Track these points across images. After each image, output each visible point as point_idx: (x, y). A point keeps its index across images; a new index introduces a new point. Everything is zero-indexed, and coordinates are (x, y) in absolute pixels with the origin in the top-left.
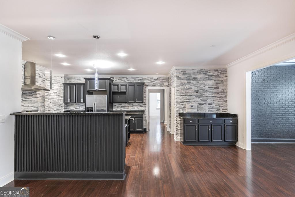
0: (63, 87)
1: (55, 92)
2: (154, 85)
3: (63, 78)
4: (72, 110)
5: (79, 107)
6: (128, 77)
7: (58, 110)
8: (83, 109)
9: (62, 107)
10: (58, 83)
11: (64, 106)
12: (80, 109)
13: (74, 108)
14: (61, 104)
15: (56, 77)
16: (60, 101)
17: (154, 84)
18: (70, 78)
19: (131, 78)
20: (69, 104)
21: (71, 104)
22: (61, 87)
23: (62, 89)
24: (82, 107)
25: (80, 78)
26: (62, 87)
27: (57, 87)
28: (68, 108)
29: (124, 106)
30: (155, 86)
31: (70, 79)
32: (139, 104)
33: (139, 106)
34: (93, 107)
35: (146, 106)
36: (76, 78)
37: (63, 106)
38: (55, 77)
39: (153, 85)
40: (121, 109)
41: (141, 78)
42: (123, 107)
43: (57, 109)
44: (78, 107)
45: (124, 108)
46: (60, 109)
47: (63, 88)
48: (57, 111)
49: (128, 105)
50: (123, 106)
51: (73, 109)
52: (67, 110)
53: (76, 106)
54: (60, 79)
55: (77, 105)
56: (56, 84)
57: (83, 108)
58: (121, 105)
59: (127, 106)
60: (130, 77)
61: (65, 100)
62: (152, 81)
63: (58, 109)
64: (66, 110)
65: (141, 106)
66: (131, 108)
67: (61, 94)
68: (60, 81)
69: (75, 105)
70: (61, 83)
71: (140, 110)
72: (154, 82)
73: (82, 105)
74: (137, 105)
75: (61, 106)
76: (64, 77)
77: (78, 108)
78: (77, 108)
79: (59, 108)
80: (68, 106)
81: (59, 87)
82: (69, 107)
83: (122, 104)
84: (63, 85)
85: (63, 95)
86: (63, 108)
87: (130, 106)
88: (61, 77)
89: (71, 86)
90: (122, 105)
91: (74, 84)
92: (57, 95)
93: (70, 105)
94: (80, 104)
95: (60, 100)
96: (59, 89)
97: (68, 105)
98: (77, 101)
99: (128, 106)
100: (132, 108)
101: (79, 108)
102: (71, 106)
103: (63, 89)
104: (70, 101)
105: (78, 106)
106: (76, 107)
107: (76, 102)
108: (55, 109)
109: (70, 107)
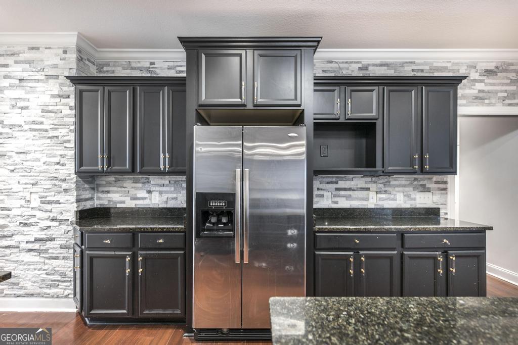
0: (72, 96)
1: (34, 122)
2: (481, 95)
3: (73, 56)
4: (119, 206)
5: (149, 192)
6: (365, 62)
7: (49, 207)
8: (166, 202)
9: (66, 190)
10: (49, 77)
11: (78, 188)
12: (153, 202)
13: (123, 199)
14: (64, 180)
15: (38, 49)
16: (58, 163)
17: (480, 91)
18: (108, 65)
19: (381, 65)
20: (103, 180)
21: (112, 179)
22: (60, 96)
23: (67, 110)
24: (161, 193)
25: (152, 64)
26: (68, 97)
27: (46, 99)
28: (100, 195)
29: (350, 189)
30: (487, 101)
31: (105, 69)
32: (415, 179)
33: (415, 188)
34: (234, 195)
35: (445, 189)
36: (134, 65)
37: (74, 186)
38: (33, 48)
39: (477, 98)
40: (336, 203)
41: (425, 64)
42: (342, 193)
43: (42, 202)
44: (142, 194)
45: (348, 197)
46: (58, 202)
47: (72, 101)
48: (46, 211)
49: (366, 182)
50: (345, 189)
51: (124, 202)
52: (96, 203)
53: (136, 188)
54: (57, 61)
55: (140, 185)
56: (38, 81)
57: (165, 197)
58: (335, 186)
59: (362, 189)
60: (378, 62)
61: (80, 160)
62: (475, 81)
63: (49, 203)
64: (88, 205)
65: (425, 189)
66: (380, 196)
67: (63, 131)
68: (55, 66)
69: (128, 184)
70: (62, 79)
71: (418, 206)
72: (483, 84)
73: (163, 182)
74: (404, 186)
75: (65, 186)
76: (79, 51)
77: (145, 198)
78: (139, 196)
79: (55, 199)
80: (101, 189)
81: (53, 96)
82: (103, 192)
83: (342, 179)
84: (70, 89)
85: (72, 137)
86: (73, 199)
87: (373, 187)
88: (61, 51)
89: (110, 93)
90: (342, 184)
91: (127, 85)
92: (44, 134)
93: (109, 184)
94: (154, 180)
95: (57, 160)
96: (51, 108)
97: (98, 185)
98: (142, 165)
99: (368, 189)
100: (383, 196)
101: (147, 195)
102: (111, 189)
103: (71, 108)
104: (109, 165)
105: (141, 189)
106: (133, 192)
107: (133, 171)
108: (36, 203)
109: (108, 192)
